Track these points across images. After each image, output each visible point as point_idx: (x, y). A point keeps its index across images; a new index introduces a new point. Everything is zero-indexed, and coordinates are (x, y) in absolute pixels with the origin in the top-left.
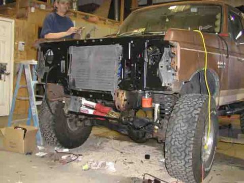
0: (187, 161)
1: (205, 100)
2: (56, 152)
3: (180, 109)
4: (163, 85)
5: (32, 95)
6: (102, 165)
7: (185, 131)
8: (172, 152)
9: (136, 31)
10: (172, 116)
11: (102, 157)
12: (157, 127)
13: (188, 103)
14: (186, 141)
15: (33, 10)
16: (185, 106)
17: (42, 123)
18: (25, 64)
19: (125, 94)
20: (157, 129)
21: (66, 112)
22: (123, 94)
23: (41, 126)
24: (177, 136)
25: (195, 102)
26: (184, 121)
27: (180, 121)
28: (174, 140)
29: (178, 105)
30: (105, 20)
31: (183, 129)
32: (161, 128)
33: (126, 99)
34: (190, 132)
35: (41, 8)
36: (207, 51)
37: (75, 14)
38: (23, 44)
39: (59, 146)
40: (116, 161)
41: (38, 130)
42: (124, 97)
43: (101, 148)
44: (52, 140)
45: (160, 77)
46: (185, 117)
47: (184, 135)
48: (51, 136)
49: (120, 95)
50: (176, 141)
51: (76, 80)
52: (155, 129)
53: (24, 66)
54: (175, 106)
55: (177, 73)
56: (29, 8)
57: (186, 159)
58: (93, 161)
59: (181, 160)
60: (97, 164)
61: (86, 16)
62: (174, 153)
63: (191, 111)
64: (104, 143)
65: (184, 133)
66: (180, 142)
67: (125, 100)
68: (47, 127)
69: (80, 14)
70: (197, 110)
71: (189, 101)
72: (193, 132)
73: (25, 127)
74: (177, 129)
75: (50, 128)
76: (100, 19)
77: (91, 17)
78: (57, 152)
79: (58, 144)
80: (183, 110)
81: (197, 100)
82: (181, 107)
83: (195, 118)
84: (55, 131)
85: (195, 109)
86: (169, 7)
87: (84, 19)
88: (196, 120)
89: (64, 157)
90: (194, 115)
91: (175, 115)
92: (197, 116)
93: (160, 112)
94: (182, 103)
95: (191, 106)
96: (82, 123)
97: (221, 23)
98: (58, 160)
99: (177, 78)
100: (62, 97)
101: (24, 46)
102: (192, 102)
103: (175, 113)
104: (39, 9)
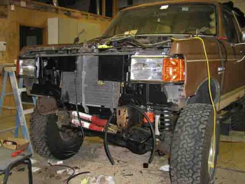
0: (195, 178)
1: (210, 112)
2: (49, 165)
3: (184, 123)
4: (168, 101)
5: (19, 104)
6: (101, 180)
7: (193, 148)
8: (179, 169)
9: (127, 33)
10: (177, 132)
11: (99, 168)
12: (158, 140)
13: (192, 116)
14: (193, 159)
15: (13, 8)
16: (189, 120)
17: (33, 136)
18: (10, 72)
19: (126, 111)
20: (158, 142)
21: (60, 126)
22: (125, 111)
23: (32, 139)
24: (183, 153)
25: (200, 114)
26: (191, 136)
27: (186, 137)
28: (180, 157)
29: (182, 118)
30: (87, 15)
31: (189, 145)
32: (162, 140)
33: (127, 116)
34: (198, 148)
35: (21, 6)
36: (208, 59)
37: (57, 10)
38: (4, 44)
39: (52, 158)
40: (115, 174)
41: (29, 143)
42: (126, 115)
43: (96, 157)
44: (45, 153)
45: (165, 93)
46: (191, 132)
47: (191, 152)
48: (43, 150)
49: (122, 113)
50: (183, 158)
51: (69, 93)
52: (156, 142)
53: (8, 73)
54: (179, 119)
55: (184, 88)
56: (8, 6)
57: (194, 177)
58: (92, 176)
59: (188, 177)
60: (96, 178)
61: (68, 11)
62: (181, 170)
63: (197, 126)
64: (98, 149)
65: (191, 150)
66: (187, 159)
67: (127, 118)
68: (39, 140)
69: (62, 10)
70: (203, 124)
71: (193, 114)
72: (201, 148)
73: (15, 140)
74: (183, 145)
75: (43, 141)
76: (82, 14)
77: (73, 12)
78: (51, 166)
79: (52, 156)
80: (189, 124)
81: (201, 112)
82: (185, 120)
83: (202, 133)
84: (48, 144)
85: (201, 123)
86: (161, 7)
87: (65, 14)
88: (203, 135)
89: (59, 172)
90: (200, 130)
91: (180, 130)
92: (203, 131)
93: (161, 123)
94: (187, 116)
95: (197, 120)
96: (76, 134)
97: (216, 24)
98: (54, 176)
99: (183, 93)
100: (54, 109)
101: (5, 46)
102: (197, 115)
103: (180, 128)
104: (19, 6)
